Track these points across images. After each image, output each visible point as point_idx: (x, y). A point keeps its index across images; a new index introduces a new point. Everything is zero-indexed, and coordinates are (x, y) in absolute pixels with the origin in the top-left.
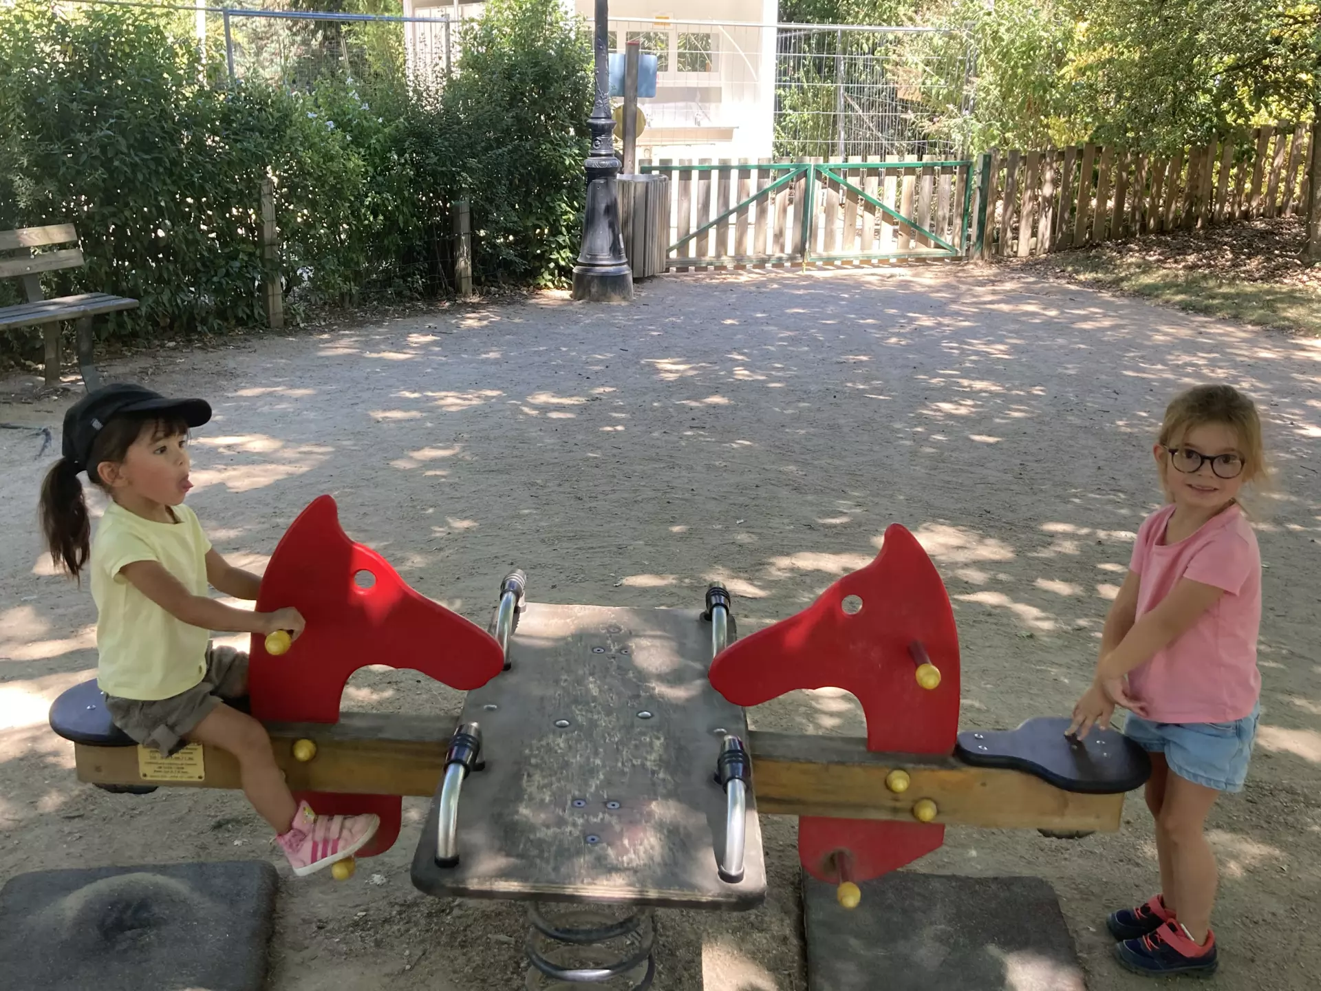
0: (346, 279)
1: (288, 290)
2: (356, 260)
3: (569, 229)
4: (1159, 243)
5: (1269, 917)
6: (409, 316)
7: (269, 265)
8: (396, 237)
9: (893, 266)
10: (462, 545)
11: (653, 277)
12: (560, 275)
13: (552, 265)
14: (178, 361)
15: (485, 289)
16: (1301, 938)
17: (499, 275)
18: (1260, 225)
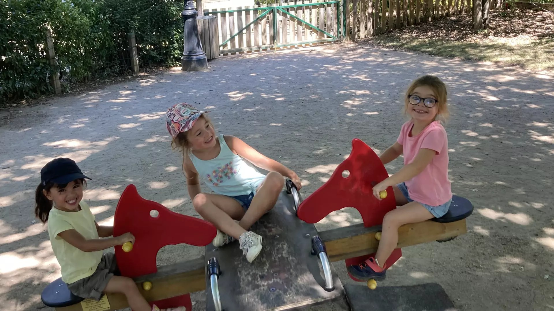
0: (85, 70)
1: (61, 77)
2: (89, 62)
3: (177, 41)
4: (416, 29)
5: (521, 287)
6: (115, 84)
7: (53, 67)
8: (105, 51)
9: (311, 46)
10: (168, 178)
11: (215, 58)
12: (175, 61)
13: (172, 57)
14: (20, 112)
15: (145, 69)
16: (534, 293)
17: (150, 63)
18: (454, 18)
